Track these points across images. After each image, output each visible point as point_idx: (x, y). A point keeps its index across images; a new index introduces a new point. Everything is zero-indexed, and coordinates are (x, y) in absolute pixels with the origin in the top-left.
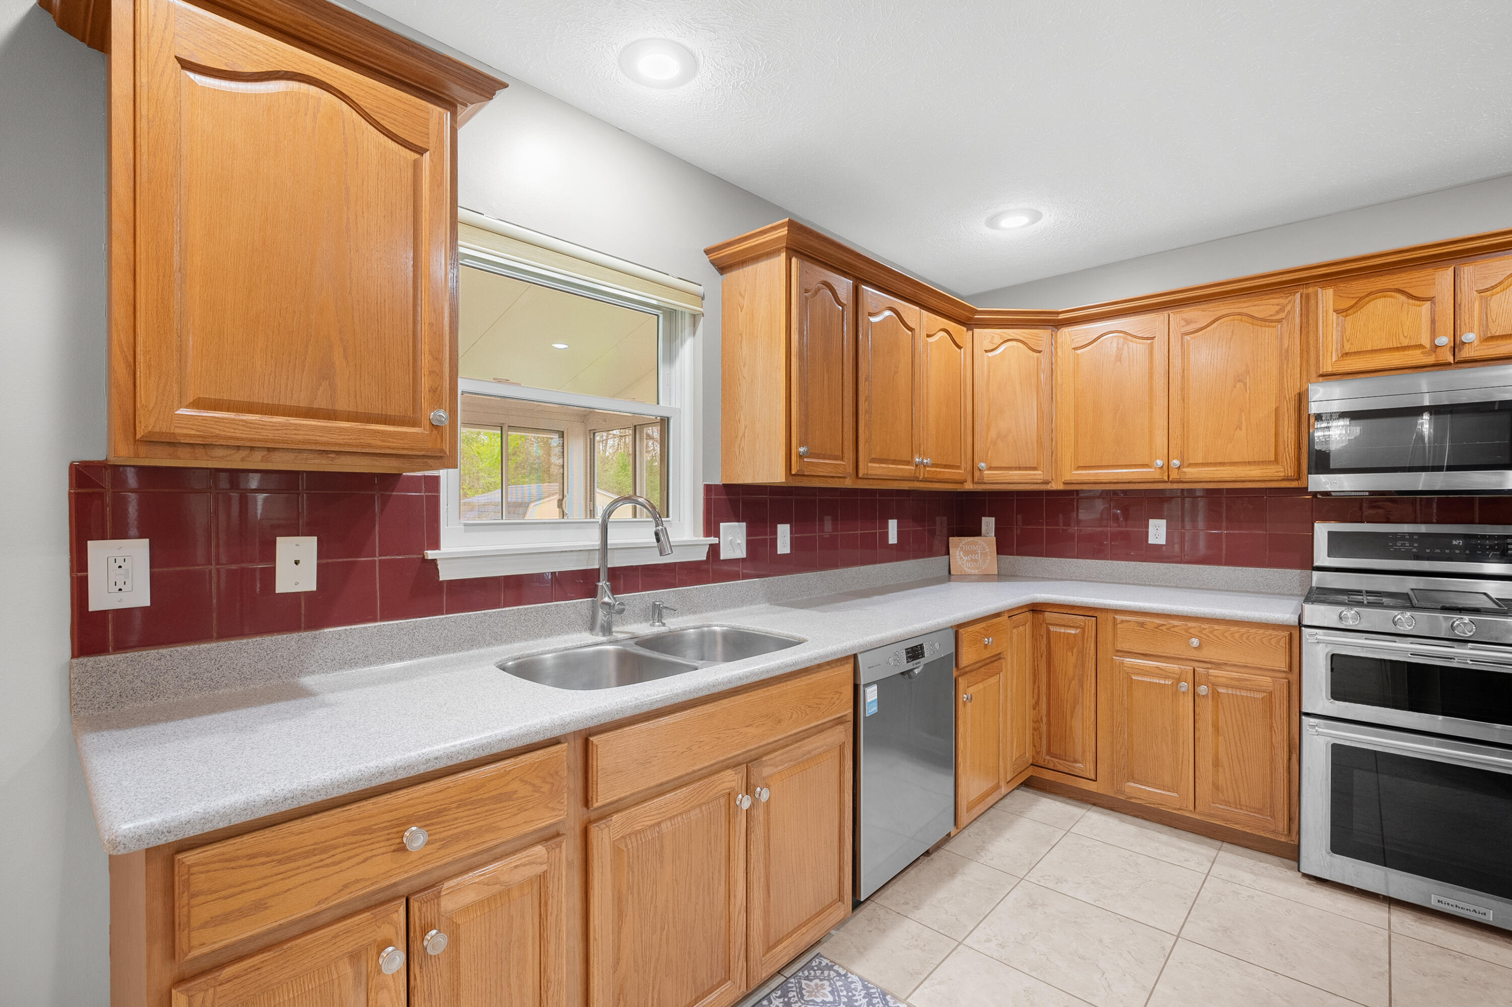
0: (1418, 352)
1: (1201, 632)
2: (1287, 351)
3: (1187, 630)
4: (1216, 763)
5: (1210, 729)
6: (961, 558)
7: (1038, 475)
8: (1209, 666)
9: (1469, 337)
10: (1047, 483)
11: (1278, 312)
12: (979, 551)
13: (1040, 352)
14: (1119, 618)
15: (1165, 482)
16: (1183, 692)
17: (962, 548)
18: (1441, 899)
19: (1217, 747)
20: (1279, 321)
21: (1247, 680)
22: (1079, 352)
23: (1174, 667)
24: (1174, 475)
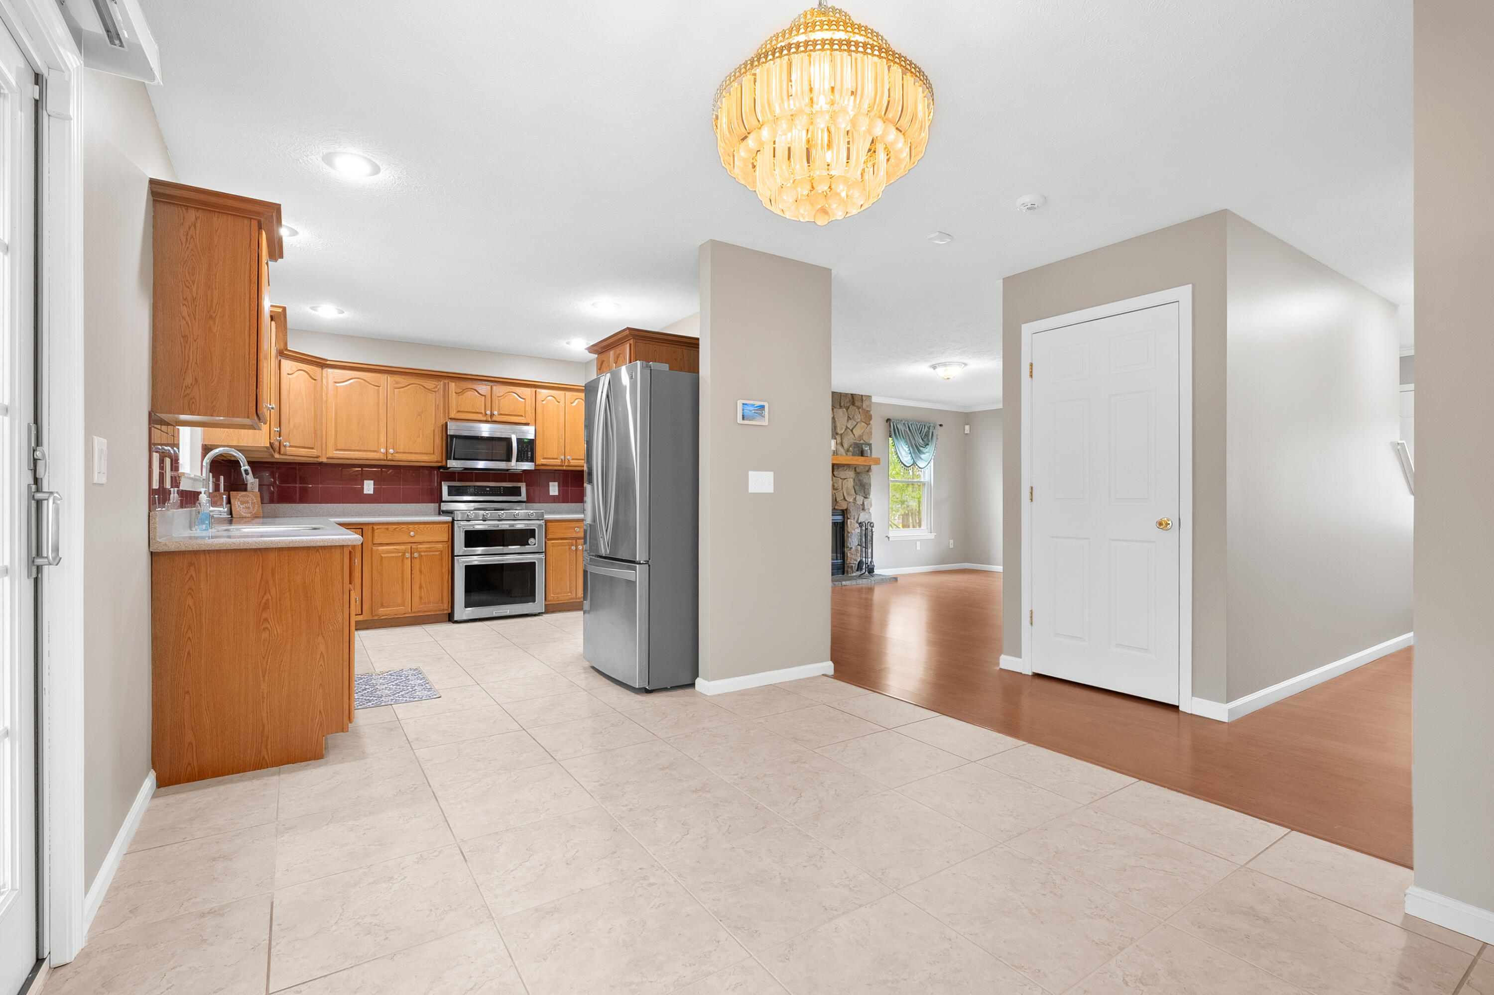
0: (481, 415)
1: (414, 529)
2: (438, 405)
3: (408, 529)
4: (421, 587)
5: (418, 572)
6: (239, 506)
7: (314, 452)
8: (417, 544)
9: (496, 413)
10: (317, 457)
11: (435, 388)
12: (250, 502)
13: (315, 380)
14: (375, 527)
15: (385, 460)
16: (407, 558)
17: (239, 499)
18: (496, 612)
19: (421, 580)
20: (435, 392)
21: (432, 547)
22: (337, 385)
23: (403, 547)
24: (390, 457)
